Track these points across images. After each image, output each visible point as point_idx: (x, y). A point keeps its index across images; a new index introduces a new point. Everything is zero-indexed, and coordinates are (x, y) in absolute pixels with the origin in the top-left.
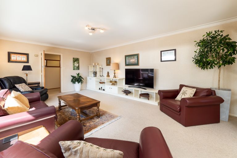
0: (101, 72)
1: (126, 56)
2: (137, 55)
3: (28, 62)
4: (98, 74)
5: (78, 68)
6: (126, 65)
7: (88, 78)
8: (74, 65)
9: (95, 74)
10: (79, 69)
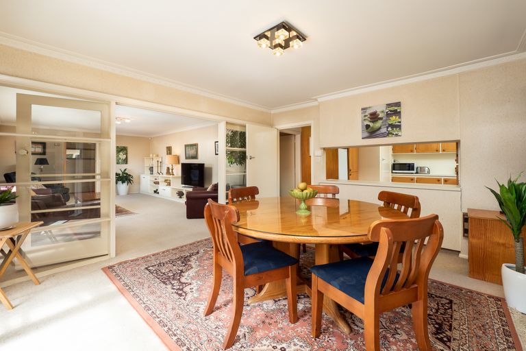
0: (159, 168)
1: (186, 146)
2: (196, 145)
3: (44, 153)
4: (155, 170)
5: (126, 161)
6: (186, 158)
7: (142, 176)
8: (117, 156)
9: (151, 169)
10: (126, 163)
